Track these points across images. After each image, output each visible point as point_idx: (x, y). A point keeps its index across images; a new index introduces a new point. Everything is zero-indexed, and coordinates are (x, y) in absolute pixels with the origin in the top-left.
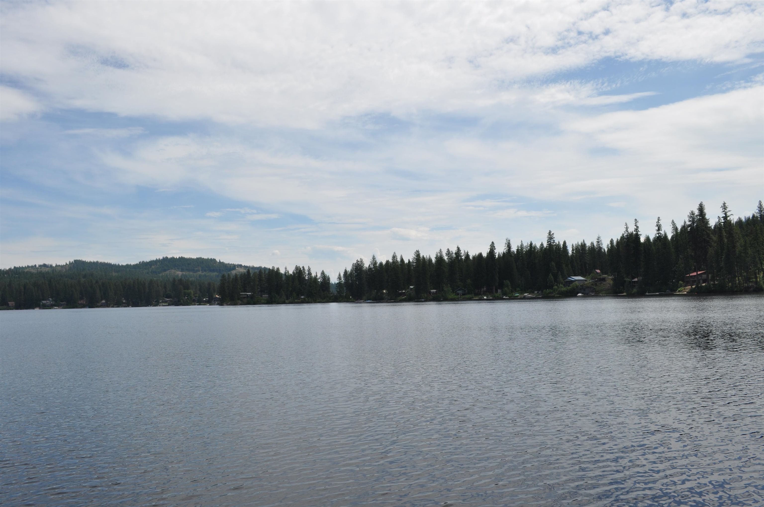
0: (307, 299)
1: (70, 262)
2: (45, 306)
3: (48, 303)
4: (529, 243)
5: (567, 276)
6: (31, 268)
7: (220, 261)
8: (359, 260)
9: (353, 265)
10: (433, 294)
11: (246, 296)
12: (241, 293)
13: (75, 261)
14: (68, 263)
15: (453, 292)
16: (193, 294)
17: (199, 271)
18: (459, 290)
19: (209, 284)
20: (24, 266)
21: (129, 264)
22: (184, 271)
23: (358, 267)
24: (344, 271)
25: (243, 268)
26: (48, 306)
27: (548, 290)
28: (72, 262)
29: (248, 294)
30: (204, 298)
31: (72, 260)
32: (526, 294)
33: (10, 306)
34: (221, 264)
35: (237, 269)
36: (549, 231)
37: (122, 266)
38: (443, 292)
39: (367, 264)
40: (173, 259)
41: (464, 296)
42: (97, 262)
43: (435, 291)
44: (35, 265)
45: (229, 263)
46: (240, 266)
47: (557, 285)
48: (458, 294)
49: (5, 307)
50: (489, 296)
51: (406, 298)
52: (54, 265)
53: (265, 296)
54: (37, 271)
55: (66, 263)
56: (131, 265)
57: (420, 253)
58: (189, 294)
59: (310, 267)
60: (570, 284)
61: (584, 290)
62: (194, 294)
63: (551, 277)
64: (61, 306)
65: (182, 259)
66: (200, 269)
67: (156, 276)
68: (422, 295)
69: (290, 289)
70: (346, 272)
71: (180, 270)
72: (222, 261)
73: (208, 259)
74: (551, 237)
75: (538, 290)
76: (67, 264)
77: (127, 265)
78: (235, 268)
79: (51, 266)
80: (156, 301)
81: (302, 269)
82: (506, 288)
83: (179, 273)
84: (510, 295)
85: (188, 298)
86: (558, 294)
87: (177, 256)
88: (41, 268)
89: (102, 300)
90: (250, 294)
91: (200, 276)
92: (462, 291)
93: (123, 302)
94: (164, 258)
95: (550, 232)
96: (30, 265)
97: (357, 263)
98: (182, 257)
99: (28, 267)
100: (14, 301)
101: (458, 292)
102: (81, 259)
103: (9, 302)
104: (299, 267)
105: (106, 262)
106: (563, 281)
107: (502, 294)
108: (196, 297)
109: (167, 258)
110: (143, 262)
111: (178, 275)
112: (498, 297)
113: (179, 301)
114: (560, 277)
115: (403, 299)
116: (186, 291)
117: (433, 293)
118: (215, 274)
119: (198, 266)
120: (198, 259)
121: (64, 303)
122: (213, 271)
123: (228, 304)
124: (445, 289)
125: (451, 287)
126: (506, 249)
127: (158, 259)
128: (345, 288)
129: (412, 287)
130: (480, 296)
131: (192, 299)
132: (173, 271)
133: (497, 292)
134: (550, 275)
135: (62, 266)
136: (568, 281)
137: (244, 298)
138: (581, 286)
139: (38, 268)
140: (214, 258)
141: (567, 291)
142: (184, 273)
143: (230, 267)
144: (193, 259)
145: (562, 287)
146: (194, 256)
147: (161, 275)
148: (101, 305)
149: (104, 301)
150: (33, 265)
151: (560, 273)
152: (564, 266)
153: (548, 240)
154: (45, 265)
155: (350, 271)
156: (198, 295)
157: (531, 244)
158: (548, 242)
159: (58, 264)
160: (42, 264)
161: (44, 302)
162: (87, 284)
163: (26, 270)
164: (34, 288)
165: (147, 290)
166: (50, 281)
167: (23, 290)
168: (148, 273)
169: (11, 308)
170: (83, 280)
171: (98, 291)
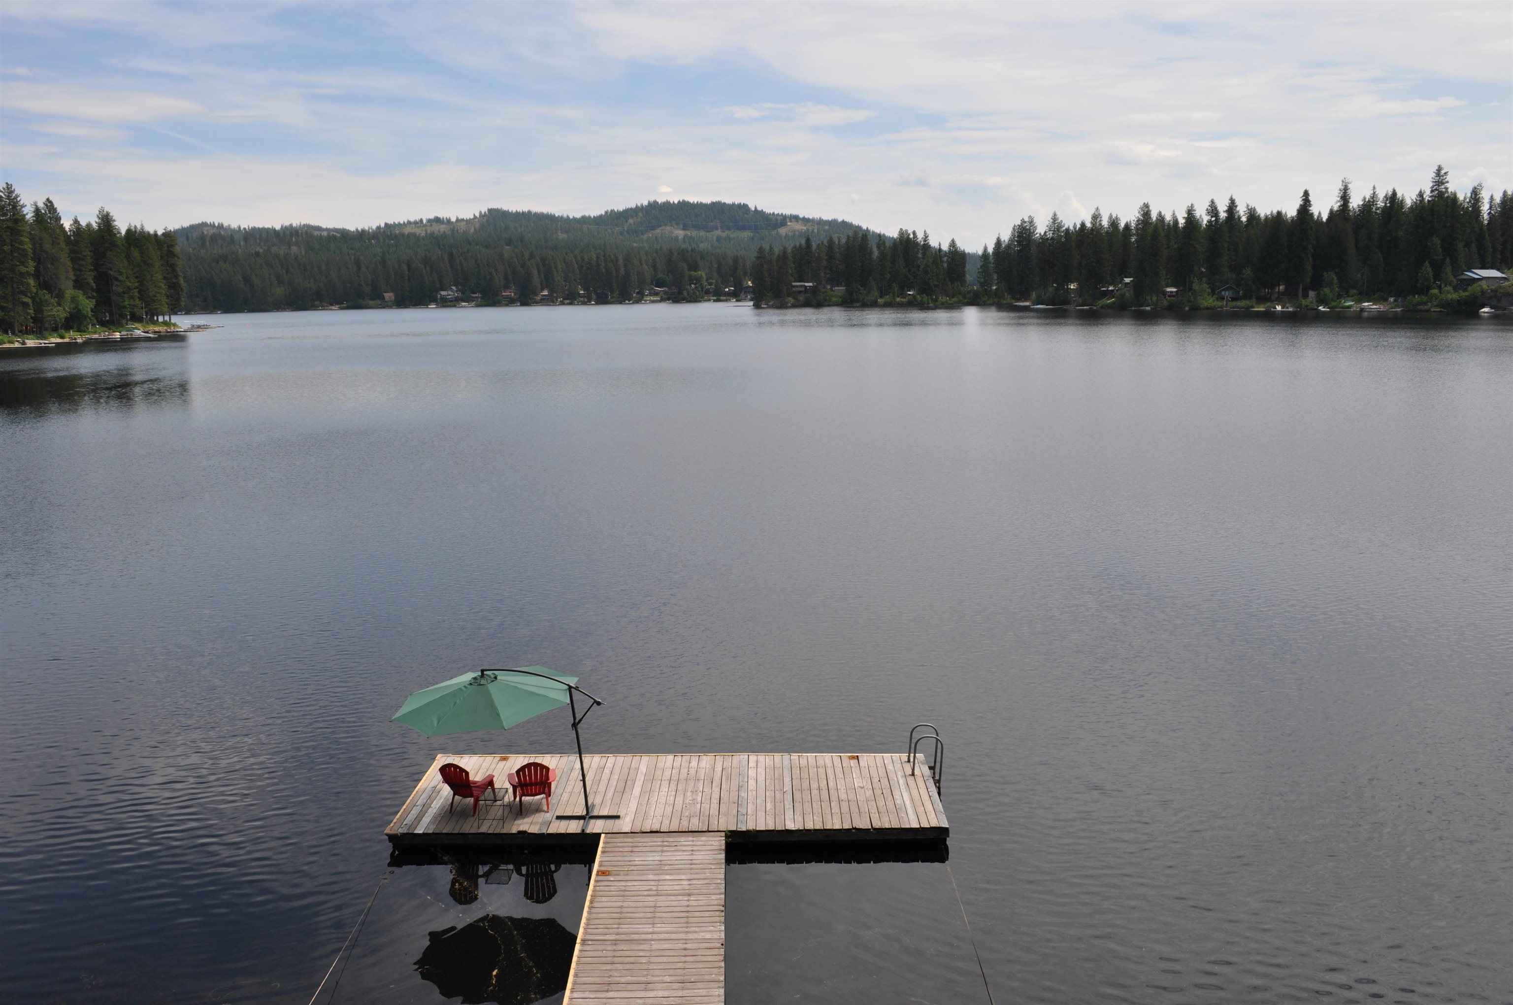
0: (918, 296)
1: (481, 212)
2: (446, 302)
3: (450, 295)
4: (1390, 193)
5: (1465, 268)
6: (414, 226)
7: (756, 208)
8: (1026, 219)
9: (1014, 229)
10: (1169, 296)
11: (803, 289)
12: (794, 284)
13: (490, 210)
14: (478, 215)
15: (1213, 293)
16: (705, 279)
17: (717, 229)
18: (1225, 290)
19: (736, 259)
20: (402, 222)
21: (587, 215)
22: (688, 230)
23: (1024, 233)
24: (994, 241)
25: (800, 222)
26: (451, 301)
27: (1416, 296)
28: (485, 213)
29: (806, 284)
30: (726, 288)
31: (484, 210)
32: (1366, 304)
33: (386, 300)
34: (759, 213)
35: (789, 224)
36: (1437, 168)
37: (574, 219)
38: (1190, 294)
39: (1041, 228)
40: (667, 204)
41: (1234, 303)
42: (529, 212)
43: (1175, 290)
44: (421, 220)
45: (774, 213)
46: (796, 218)
47: (1440, 287)
48: (1223, 298)
49: (378, 302)
50: (1287, 305)
51: (1114, 303)
52: (453, 219)
53: (840, 289)
54: (426, 231)
55: (474, 215)
56: (590, 217)
57: (1151, 208)
58: (698, 280)
59: (928, 232)
60: (1468, 285)
61: (1499, 300)
62: (707, 280)
63: (1427, 269)
64: (473, 301)
65: (683, 205)
66: (719, 225)
67: (637, 238)
68: (1149, 298)
69: (888, 276)
70: (998, 243)
71: (682, 227)
72: (759, 209)
73: (734, 204)
74: (1440, 177)
75: (1397, 295)
76: (475, 217)
77: (583, 218)
78: (786, 222)
79: (449, 221)
80: (638, 293)
81: (911, 236)
82: (1326, 289)
83: (680, 233)
84: (1333, 304)
85: (696, 287)
86: (1437, 306)
87: (675, 199)
88: (431, 225)
89: (542, 290)
90: (811, 284)
91: (719, 239)
92: (1231, 292)
93: (580, 294)
94: (650, 204)
95: (1439, 169)
96: (412, 220)
97: (1022, 224)
98: (684, 201)
99: (409, 222)
100: (392, 291)
101: (1223, 293)
102: (499, 208)
103: (384, 294)
104: (906, 231)
105: (545, 212)
106: (1455, 280)
107: (1317, 301)
108: (710, 284)
109: (655, 202)
110: (612, 211)
111: (677, 237)
112: (1307, 306)
113: (680, 293)
114: (1448, 269)
115: (1109, 304)
116: (693, 273)
117: (1171, 295)
118: (747, 234)
119: (715, 218)
120: (714, 204)
121: (477, 295)
122: (743, 228)
123: (770, 304)
124: (1196, 286)
125: (1208, 284)
126: (1339, 201)
127: (639, 205)
128: (995, 277)
129: (1127, 280)
130: (1268, 304)
131: (704, 290)
132: (668, 228)
133: (1306, 296)
134: (1427, 264)
135: (468, 221)
136: (1465, 279)
137: (800, 292)
138: (1492, 290)
139: (425, 226)
140: (745, 203)
141: (1458, 301)
142: (688, 233)
143: (776, 220)
144: (705, 205)
145: (1448, 292)
146: (707, 200)
147: (645, 237)
148: (541, 299)
149: (546, 293)
150: (418, 219)
151: (1448, 260)
152: (1461, 245)
153: (1432, 187)
154: (437, 220)
155: (1007, 241)
156: (714, 281)
157: (1394, 194)
158: (1432, 191)
159: (460, 217)
160: (432, 217)
161: (443, 293)
162: (515, 259)
163: (407, 231)
164: (425, 267)
165: (622, 271)
166: (451, 254)
167: (406, 272)
168: (621, 234)
169: (389, 304)
170: (507, 250)
171: (535, 273)
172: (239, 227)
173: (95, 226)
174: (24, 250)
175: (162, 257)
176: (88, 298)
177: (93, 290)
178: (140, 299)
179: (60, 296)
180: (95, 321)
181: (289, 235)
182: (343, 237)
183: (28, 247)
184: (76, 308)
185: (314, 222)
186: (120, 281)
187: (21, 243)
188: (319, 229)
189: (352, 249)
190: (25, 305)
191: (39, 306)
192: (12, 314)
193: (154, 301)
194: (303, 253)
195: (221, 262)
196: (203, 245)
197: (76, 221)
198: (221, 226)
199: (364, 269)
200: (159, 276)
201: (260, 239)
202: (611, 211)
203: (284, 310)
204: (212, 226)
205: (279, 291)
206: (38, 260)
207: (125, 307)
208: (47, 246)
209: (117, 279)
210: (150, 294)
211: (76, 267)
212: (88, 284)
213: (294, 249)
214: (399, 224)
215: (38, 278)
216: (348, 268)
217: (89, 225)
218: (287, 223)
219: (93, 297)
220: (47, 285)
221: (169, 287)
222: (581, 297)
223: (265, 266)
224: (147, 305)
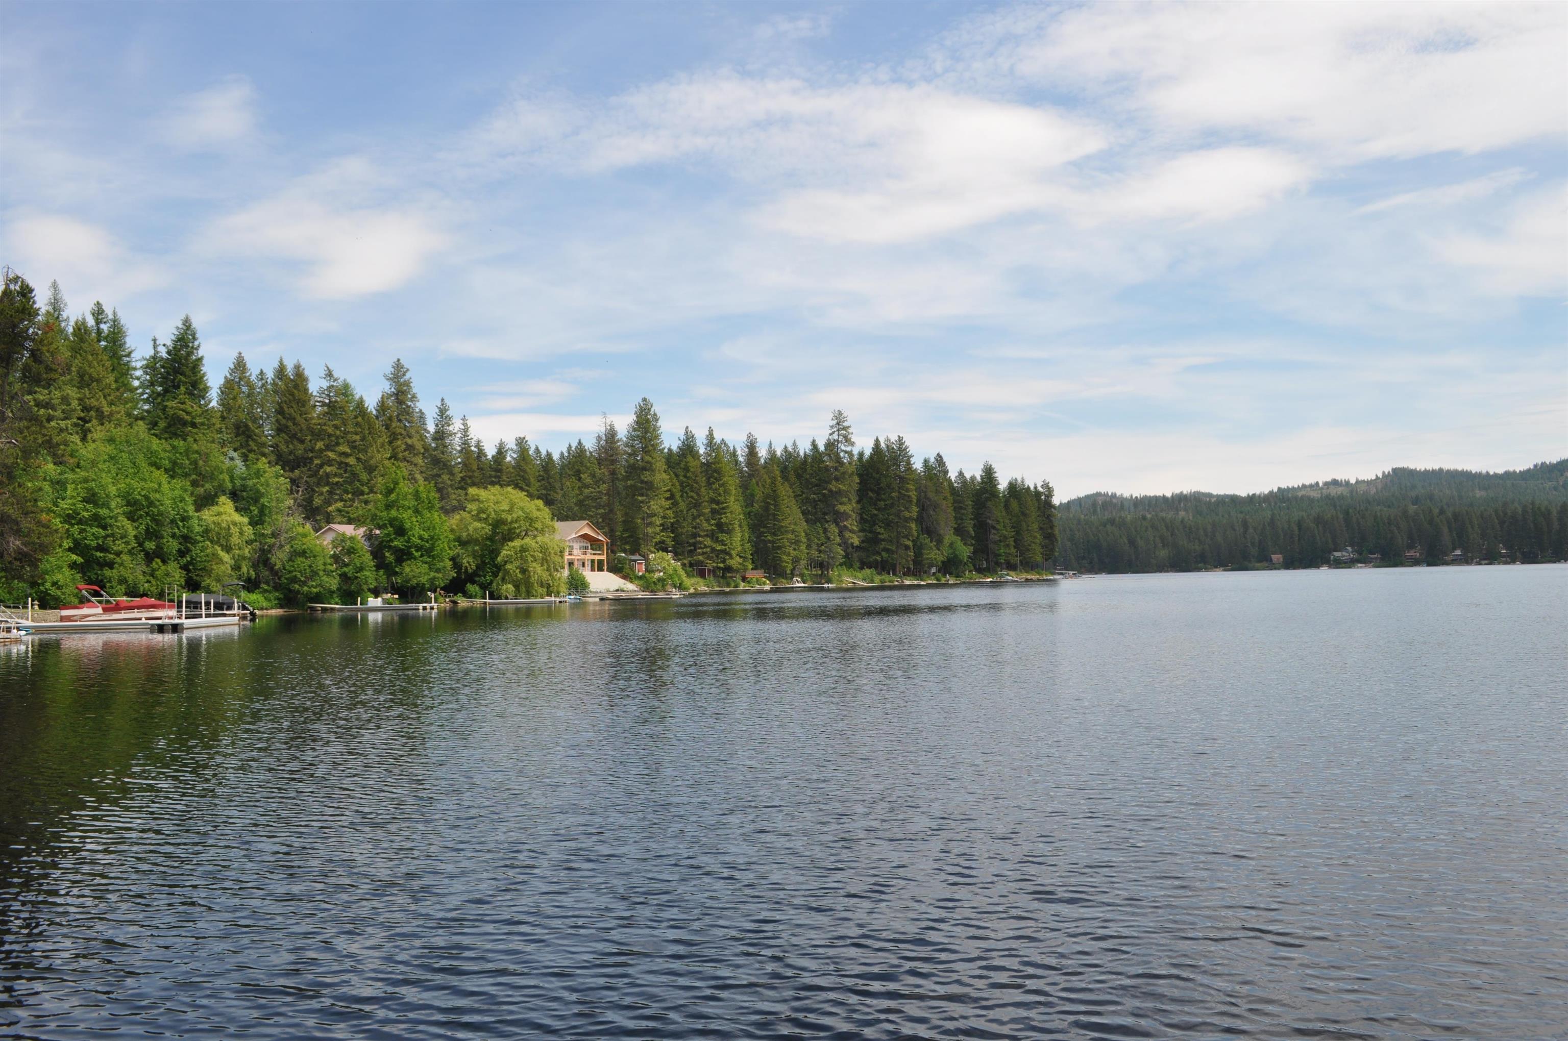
1: (1384, 473)
2: (1340, 563)
3: (1344, 556)
6: (1308, 489)
13: (1394, 470)
14: (1380, 475)
20: (1296, 486)
21: (1511, 470)
26: (1345, 563)
28: (1389, 472)
31: (1388, 469)
33: (1274, 562)
37: (1496, 475)
42: (1441, 470)
44: (1317, 483)
49: (1266, 564)
52: (1353, 481)
54: (1322, 493)
56: (1514, 472)
64: (1371, 562)
76: (1377, 478)
77: (1507, 473)
79: (1347, 483)
88: (1328, 488)
89: (1454, 549)
93: (1501, 553)
96: (1307, 483)
99: (1304, 486)
100: (1281, 554)
102: (1405, 466)
103: (1272, 556)
105: (1460, 469)
121: (1376, 556)
135: (1369, 483)
139: (1322, 488)
148: (1453, 560)
149: (1458, 552)
150: (1313, 482)
154: (1335, 482)
159: (1360, 479)
160: (1329, 479)
161: (1337, 554)
162: (1422, 516)
163: (1300, 494)
164: (1318, 527)
165: (1556, 525)
166: (1347, 513)
167: (1297, 532)
168: (1555, 489)
169: (1277, 566)
170: (1412, 509)
171: (1445, 530)
172: (1132, 496)
173: (979, 478)
174: (909, 497)
175: (1039, 508)
176: (965, 544)
177: (973, 538)
178: (1015, 547)
179: (940, 541)
180: (972, 568)
181: (1180, 500)
182: (1234, 500)
183: (913, 495)
184: (954, 553)
185: (1204, 489)
186: (998, 530)
187: (908, 490)
188: (1210, 495)
189: (1241, 512)
190: (907, 548)
191: (919, 549)
192: (895, 556)
193: (1028, 550)
194: (1191, 518)
195: (1109, 527)
196: (1095, 512)
197: (961, 474)
198: (1114, 496)
199: (1251, 530)
200: (1035, 526)
201: (1149, 505)
202: (1542, 464)
203: (1167, 571)
204: (1106, 495)
205: (1163, 553)
206: (923, 508)
207: (999, 555)
208: (931, 495)
209: (994, 528)
210: (1026, 544)
211: (958, 515)
212: (968, 532)
213: (1182, 514)
214: (1293, 488)
215: (921, 524)
216: (1234, 530)
217: (973, 478)
218: (1177, 491)
219: (972, 545)
220: (930, 531)
221: (1045, 537)
222: (1503, 557)
223: (1150, 529)
224: (1022, 554)
